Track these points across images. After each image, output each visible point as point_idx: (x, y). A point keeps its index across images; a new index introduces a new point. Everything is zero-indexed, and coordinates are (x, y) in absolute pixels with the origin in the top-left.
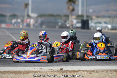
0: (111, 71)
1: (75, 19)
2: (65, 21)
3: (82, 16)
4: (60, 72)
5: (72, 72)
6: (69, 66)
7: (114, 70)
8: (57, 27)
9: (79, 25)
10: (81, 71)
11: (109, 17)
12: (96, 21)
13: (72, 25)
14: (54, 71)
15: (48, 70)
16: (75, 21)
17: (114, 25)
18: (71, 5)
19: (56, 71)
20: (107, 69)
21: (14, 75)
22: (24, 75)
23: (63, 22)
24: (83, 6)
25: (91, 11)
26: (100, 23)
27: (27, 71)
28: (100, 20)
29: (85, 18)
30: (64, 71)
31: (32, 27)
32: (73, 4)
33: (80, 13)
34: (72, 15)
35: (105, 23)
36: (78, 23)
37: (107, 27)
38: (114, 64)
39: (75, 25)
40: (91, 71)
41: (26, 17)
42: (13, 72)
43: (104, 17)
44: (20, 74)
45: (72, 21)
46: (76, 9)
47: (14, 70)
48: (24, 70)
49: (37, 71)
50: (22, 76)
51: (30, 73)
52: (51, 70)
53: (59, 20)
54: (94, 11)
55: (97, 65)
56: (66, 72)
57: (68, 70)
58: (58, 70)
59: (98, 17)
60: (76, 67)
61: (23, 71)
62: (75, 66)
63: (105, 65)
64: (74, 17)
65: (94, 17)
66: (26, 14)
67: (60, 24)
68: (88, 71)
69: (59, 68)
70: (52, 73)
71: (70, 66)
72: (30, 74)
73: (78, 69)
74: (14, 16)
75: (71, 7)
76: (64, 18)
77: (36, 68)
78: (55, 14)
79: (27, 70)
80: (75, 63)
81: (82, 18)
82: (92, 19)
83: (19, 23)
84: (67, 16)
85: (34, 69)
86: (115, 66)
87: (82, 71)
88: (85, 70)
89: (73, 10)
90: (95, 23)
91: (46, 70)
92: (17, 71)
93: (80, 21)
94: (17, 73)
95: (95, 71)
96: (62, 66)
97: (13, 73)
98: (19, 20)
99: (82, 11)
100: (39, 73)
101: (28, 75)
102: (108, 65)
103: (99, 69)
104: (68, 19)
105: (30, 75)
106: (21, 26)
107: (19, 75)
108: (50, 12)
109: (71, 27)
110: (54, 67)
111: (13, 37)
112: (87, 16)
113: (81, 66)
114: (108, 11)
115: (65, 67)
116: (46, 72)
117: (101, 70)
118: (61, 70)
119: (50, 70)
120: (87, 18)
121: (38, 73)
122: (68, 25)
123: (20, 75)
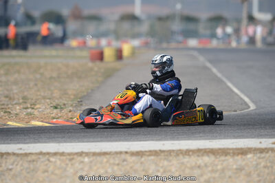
21: (213, 158)
22: (236, 158)
27: (241, 149)
31: (259, 44)
41: (245, 21)
42: (209, 152)
44: (226, 156)
47: (211, 147)
48: (234, 147)
49: (266, 149)
50: (231, 160)
51: (250, 152)
61: (233, 149)
66: (244, 15)
72: (249, 156)
74: (218, 20)
77: (263, 140)
79: (243, 147)
83: (229, 36)
85: (261, 143)
92: (220, 149)
94: (218, 153)
97: (210, 155)
98: (229, 30)
100: (270, 152)
101: (244, 157)
105: (250, 158)
106: (234, 44)
107: (223, 158)
111: (214, 70)
121: (267, 152)
123: (227, 158)
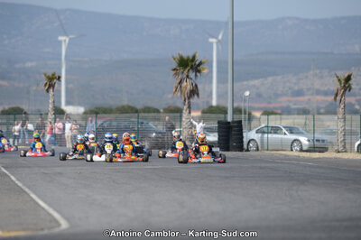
29: (230, 118)
43: (287, 111)
59: (267, 113)
65: (257, 114)
75: (187, 85)
78: (139, 106)
82: (250, 118)
89: (194, 92)
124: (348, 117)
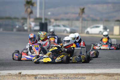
0: (70, 75)
1: (33, 22)
2: (23, 24)
3: (40, 19)
4: (19, 76)
5: (31, 76)
6: (27, 70)
7: (73, 74)
8: (15, 30)
9: (37, 28)
10: (40, 75)
11: (68, 20)
12: (54, 24)
13: (30, 28)
14: (13, 75)
15: (6, 74)
16: (33, 24)
17: (73, 28)
18: (29, 7)
19: (14, 75)
20: (67, 73)
23: (20, 25)
24: (41, 8)
25: (49, 13)
26: (59, 26)
28: (58, 23)
29: (43, 21)
30: (23, 75)
32: (31, 6)
33: (38, 16)
34: (30, 18)
35: (64, 26)
36: (36, 25)
37: (66, 30)
38: (74, 68)
39: (33, 28)
40: (50, 75)
43: (62, 19)
45: (30, 24)
46: (34, 11)
52: (10, 74)
53: (17, 23)
54: (53, 14)
55: (56, 69)
56: (25, 76)
57: (26, 74)
58: (16, 74)
59: (56, 20)
60: (35, 71)
62: (33, 70)
63: (64, 69)
64: (32, 20)
65: (52, 20)
67: (17, 27)
68: (47, 75)
69: (17, 72)
70: (11, 77)
71: (29, 70)
73: (37, 73)
75: (29, 10)
76: (22, 21)
78: (13, 16)
80: (34, 67)
81: (40, 21)
82: (50, 22)
84: (25, 19)
86: (74, 70)
87: (42, 75)
88: (44, 74)
89: (31, 12)
90: (54, 26)
91: (4, 74)
93: (38, 24)
95: (55, 75)
96: (20, 70)
99: (41, 14)
102: (68, 69)
103: (59, 73)
104: (26, 22)
108: (8, 15)
109: (29, 30)
110: (12, 71)
112: (46, 19)
113: (40, 70)
114: (66, 13)
115: (23, 71)
116: (4, 76)
117: (61, 74)
118: (20, 74)
119: (8, 74)
120: (46, 21)
122: (26, 28)
124: (83, 22)
